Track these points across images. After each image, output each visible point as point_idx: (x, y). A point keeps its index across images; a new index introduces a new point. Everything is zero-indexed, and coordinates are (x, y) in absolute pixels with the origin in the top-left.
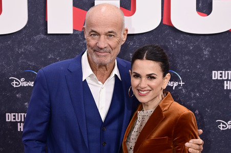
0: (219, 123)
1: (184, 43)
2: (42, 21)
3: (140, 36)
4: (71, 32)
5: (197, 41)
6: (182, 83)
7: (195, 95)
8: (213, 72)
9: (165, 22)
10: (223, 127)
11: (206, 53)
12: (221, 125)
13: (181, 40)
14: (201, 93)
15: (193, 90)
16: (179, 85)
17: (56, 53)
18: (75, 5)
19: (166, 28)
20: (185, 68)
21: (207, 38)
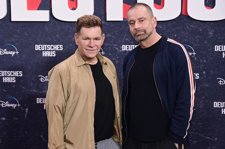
0: (219, 80)
1: (196, 27)
2: (103, 13)
3: (167, 22)
4: (122, 20)
5: (205, 25)
6: (194, 53)
7: (203, 62)
8: (216, 46)
9: (183, 13)
10: (222, 83)
11: (210, 33)
12: (220, 81)
13: (194, 25)
14: (207, 60)
15: (202, 58)
16: (193, 55)
17: (112, 33)
18: (124, 2)
19: (184, 17)
20: (196, 43)
21: (212, 23)
